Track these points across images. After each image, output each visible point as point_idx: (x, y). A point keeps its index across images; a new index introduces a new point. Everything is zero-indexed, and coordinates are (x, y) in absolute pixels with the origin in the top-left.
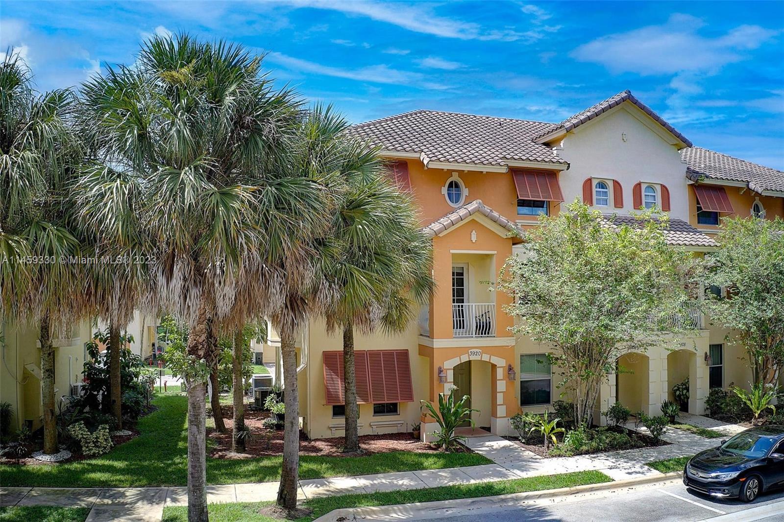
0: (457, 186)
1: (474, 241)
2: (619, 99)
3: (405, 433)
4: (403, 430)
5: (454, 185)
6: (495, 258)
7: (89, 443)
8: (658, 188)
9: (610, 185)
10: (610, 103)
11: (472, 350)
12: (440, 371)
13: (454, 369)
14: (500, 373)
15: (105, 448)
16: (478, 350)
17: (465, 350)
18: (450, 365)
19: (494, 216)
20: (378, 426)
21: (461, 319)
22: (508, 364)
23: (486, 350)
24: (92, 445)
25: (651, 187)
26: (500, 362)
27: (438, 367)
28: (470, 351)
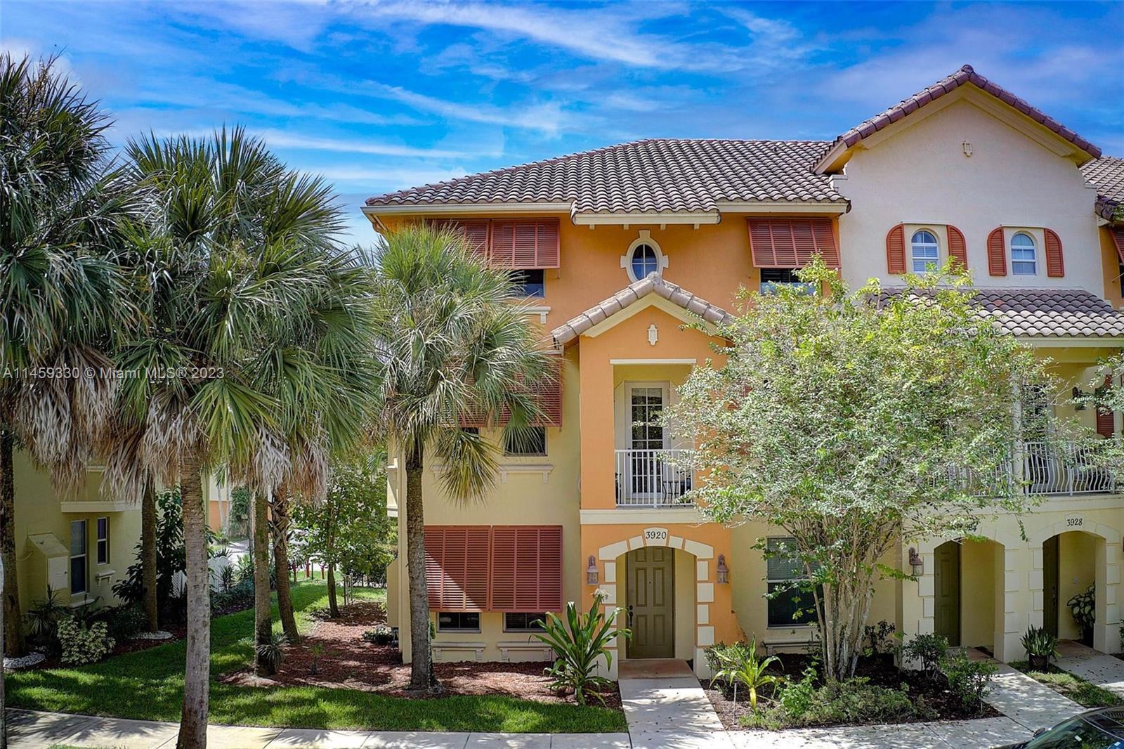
0: (650, 253)
1: (653, 343)
2: (949, 82)
5: (644, 254)
7: (73, 646)
8: (1040, 237)
9: (942, 234)
10: (931, 91)
11: (651, 530)
12: (592, 563)
13: (617, 561)
14: (703, 570)
15: (93, 654)
16: (661, 530)
17: (637, 529)
18: (611, 553)
19: (682, 298)
21: (643, 476)
22: (718, 554)
23: (675, 529)
24: (76, 649)
25: (1023, 234)
26: (704, 552)
27: (589, 556)
28: (646, 531)
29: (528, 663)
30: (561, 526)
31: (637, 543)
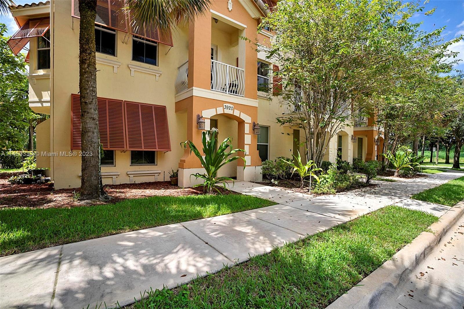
1: (230, 10)
3: (163, 182)
4: (160, 179)
6: (245, 31)
11: (227, 105)
12: (199, 117)
13: (211, 119)
14: (247, 128)
16: (231, 106)
17: (221, 103)
18: (208, 114)
20: (136, 175)
22: (253, 121)
23: (237, 106)
26: (247, 119)
27: (197, 114)
28: (224, 105)
29: (150, 183)
30: (165, 106)
31: (220, 111)
